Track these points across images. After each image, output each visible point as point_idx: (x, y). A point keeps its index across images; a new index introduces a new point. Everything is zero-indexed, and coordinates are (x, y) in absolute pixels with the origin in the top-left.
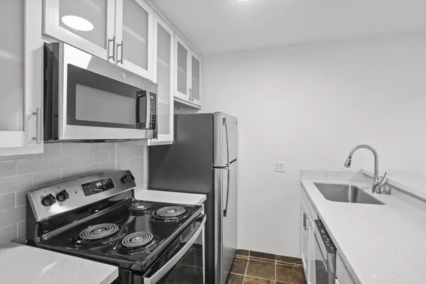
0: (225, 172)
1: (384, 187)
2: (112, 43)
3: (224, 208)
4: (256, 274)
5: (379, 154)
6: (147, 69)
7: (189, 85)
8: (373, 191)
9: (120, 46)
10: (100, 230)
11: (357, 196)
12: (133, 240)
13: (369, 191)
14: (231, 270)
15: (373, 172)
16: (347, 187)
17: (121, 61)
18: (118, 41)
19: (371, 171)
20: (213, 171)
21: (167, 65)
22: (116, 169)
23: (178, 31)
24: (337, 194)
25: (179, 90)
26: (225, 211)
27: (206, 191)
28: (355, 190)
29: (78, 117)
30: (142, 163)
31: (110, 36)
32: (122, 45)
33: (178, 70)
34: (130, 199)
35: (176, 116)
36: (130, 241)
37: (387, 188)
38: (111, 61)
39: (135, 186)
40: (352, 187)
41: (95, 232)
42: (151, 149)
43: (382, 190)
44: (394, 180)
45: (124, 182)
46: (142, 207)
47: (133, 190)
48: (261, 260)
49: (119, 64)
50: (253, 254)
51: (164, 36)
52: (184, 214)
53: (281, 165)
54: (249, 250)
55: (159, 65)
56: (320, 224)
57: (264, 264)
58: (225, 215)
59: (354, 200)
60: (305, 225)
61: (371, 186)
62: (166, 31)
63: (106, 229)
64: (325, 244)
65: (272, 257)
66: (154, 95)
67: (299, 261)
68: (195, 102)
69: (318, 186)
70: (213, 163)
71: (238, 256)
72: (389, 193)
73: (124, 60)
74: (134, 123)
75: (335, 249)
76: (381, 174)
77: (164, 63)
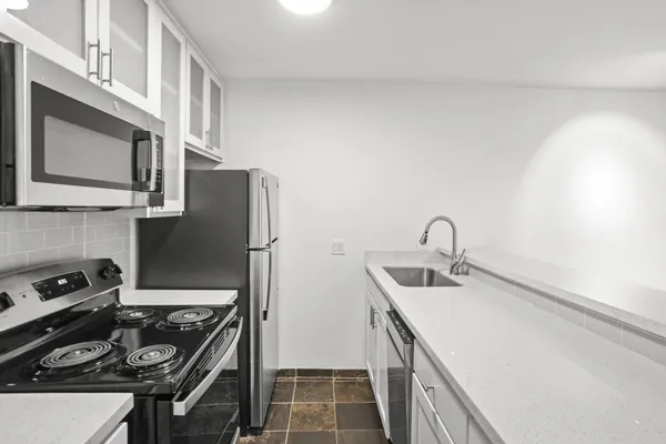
0: (265, 255)
1: (461, 267)
2: (94, 50)
3: (264, 308)
4: (308, 398)
5: (457, 227)
6: (146, 96)
7: (206, 126)
8: (451, 273)
9: (108, 57)
10: (78, 352)
11: (433, 279)
12: (144, 357)
13: (446, 273)
14: (271, 399)
15: (451, 250)
16: (422, 270)
17: (110, 81)
18: (105, 48)
19: (448, 249)
20: (248, 255)
21: (175, 92)
22: (85, 256)
23: (191, 38)
24: (411, 278)
25: (192, 132)
26: (265, 313)
27: (238, 285)
28: (431, 273)
29: (49, 170)
30: (128, 247)
31: (90, 38)
32: (110, 55)
33: (191, 101)
34: (114, 305)
35: (187, 173)
36: (140, 358)
37: (465, 268)
38: (93, 79)
39: (121, 283)
40: (428, 270)
41: (68, 356)
42: (143, 223)
43: (460, 270)
44: (472, 257)
45: (104, 277)
46: (139, 315)
47: (117, 290)
48: (313, 379)
49: (106, 86)
50: (302, 372)
51: (171, 45)
52: (212, 317)
53: (340, 245)
54: (296, 367)
55: (164, 91)
56: (394, 315)
57: (317, 385)
58: (265, 319)
59: (430, 284)
60: (372, 322)
61: (449, 267)
62: (175, 38)
63: (90, 350)
64: (401, 336)
65: (328, 373)
66: (160, 139)
67: (365, 373)
68: (215, 153)
69: (389, 270)
70: (248, 243)
71: (281, 379)
72: (467, 274)
73: (113, 81)
74: (129, 181)
75: (413, 337)
76: (459, 252)
77: (170, 88)
